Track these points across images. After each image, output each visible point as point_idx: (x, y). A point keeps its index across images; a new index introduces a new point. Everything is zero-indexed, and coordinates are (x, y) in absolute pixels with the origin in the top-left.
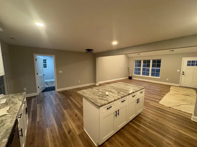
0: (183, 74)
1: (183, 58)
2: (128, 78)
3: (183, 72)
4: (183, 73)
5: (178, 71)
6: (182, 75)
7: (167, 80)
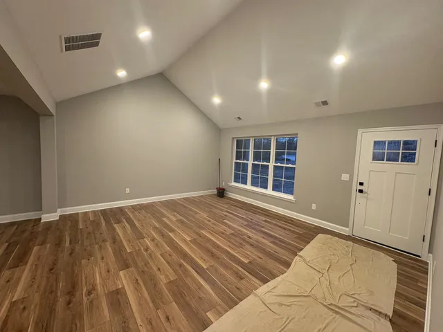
0: (361, 191)
1: (360, 131)
2: (215, 191)
3: (361, 184)
4: (361, 188)
5: (345, 177)
6: (358, 194)
7: (314, 207)
